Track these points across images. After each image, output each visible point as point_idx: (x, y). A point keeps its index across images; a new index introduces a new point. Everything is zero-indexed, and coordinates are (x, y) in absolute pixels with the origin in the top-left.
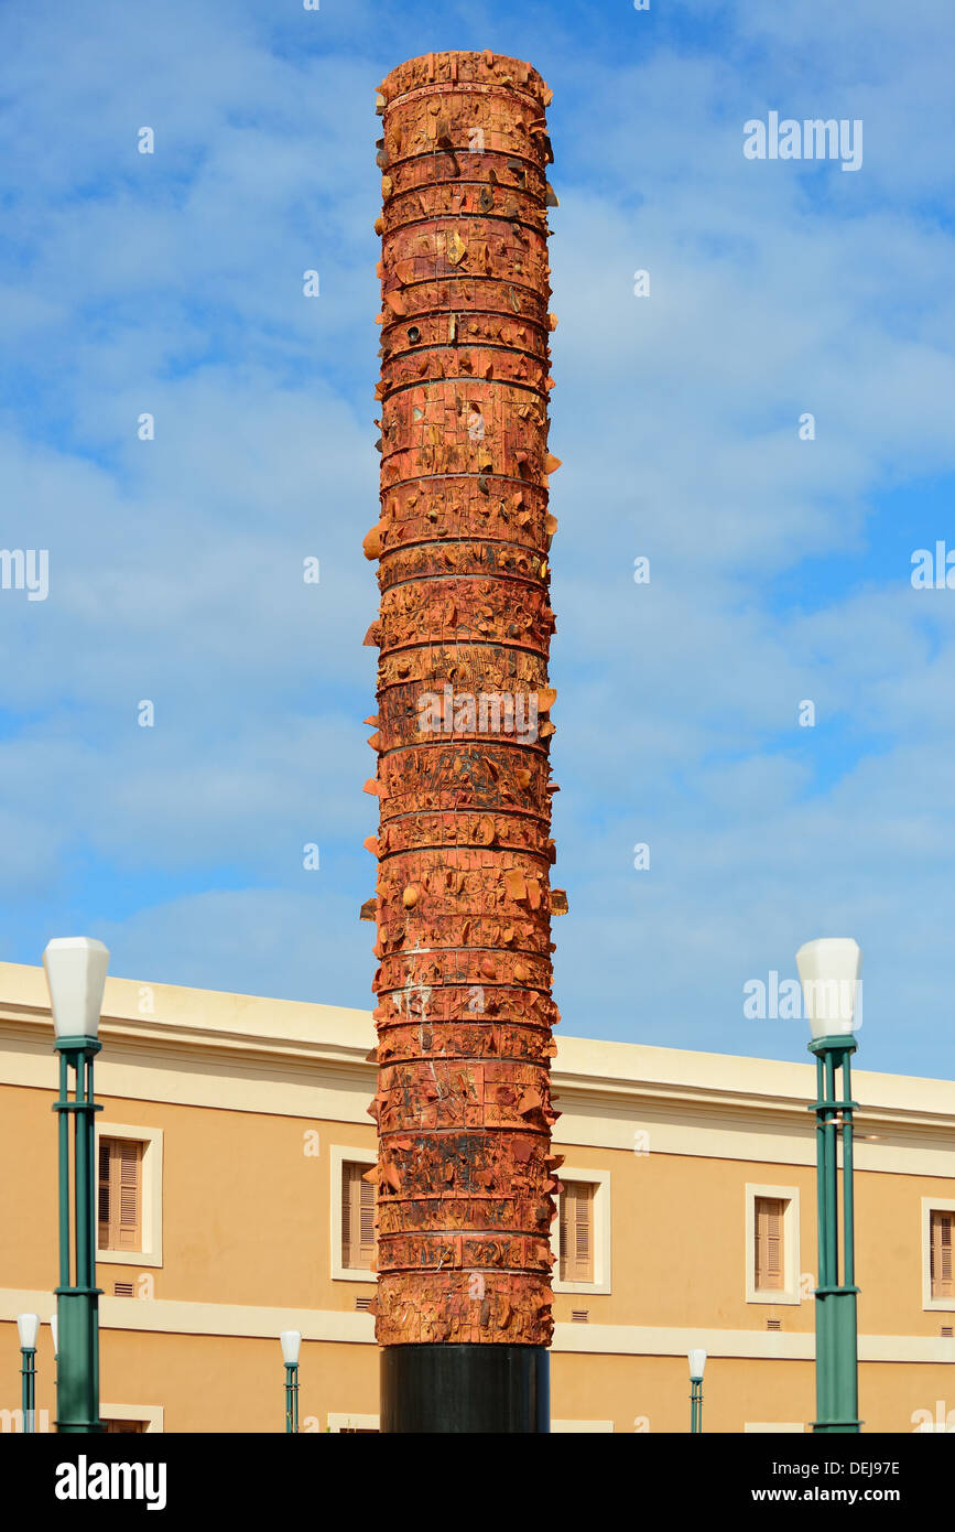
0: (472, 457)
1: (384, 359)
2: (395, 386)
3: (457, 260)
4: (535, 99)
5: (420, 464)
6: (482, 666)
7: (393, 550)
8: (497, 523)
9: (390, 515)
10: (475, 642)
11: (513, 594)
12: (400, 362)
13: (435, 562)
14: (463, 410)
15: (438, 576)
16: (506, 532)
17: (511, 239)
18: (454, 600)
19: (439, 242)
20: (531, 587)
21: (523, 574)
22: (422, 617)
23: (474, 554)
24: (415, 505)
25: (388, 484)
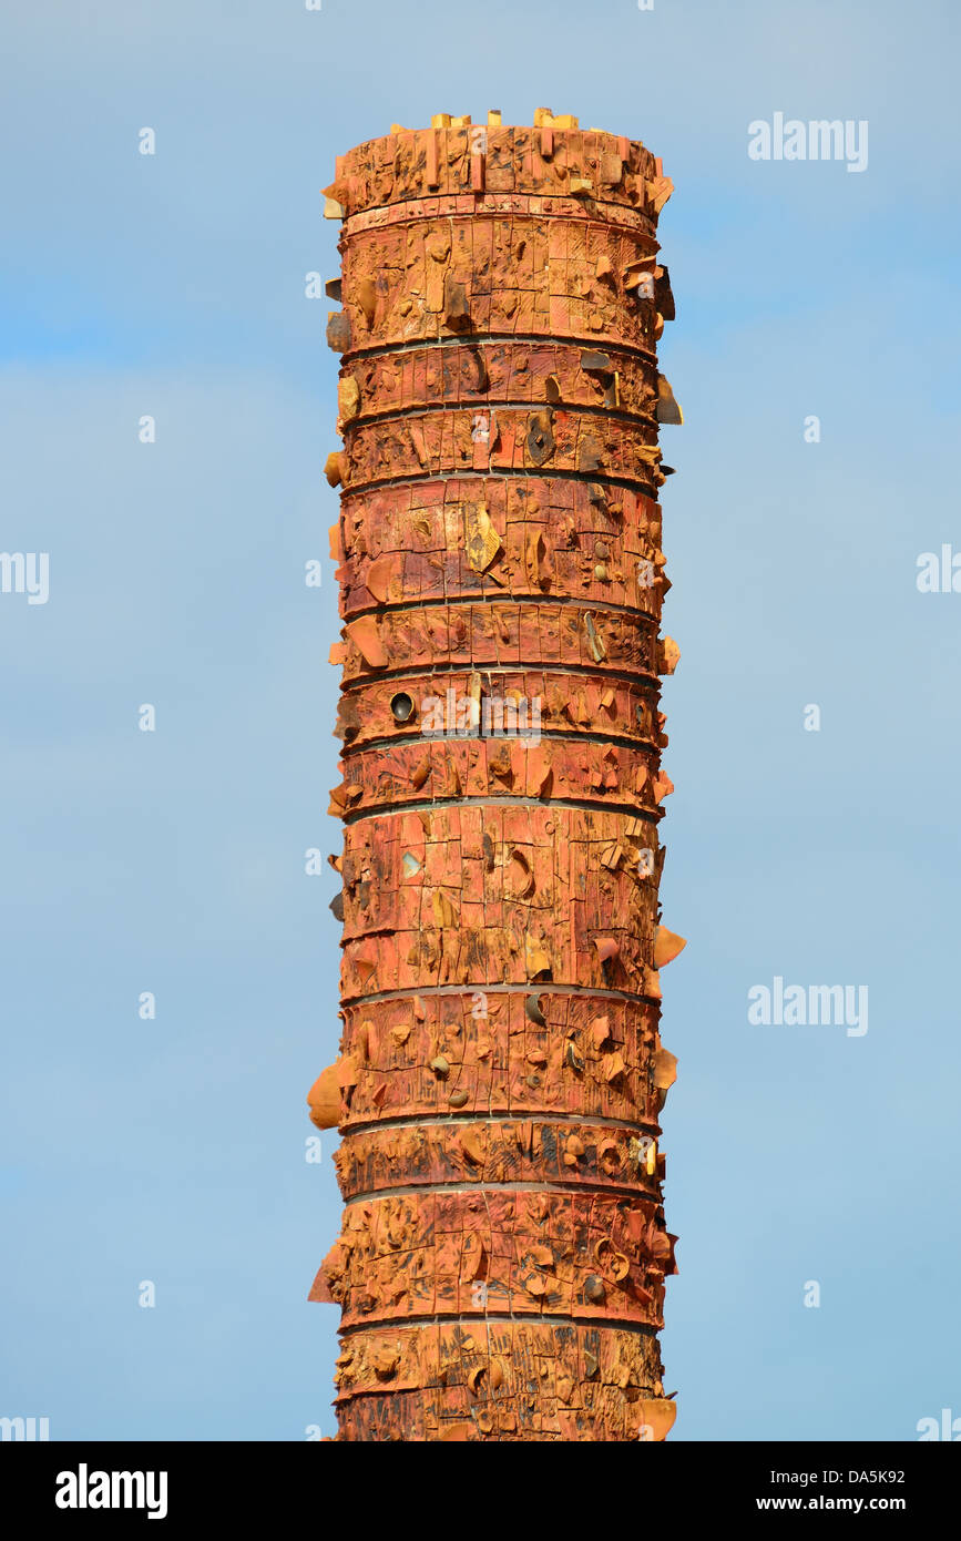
0: (513, 952)
1: (346, 742)
2: (366, 802)
3: (484, 564)
4: (638, 210)
5: (415, 962)
6: (534, 1363)
7: (366, 1125)
8: (562, 1079)
9: (359, 1053)
10: (520, 1315)
11: (592, 1217)
12: (378, 756)
13: (444, 1157)
14: (497, 861)
15: (451, 1184)
16: (579, 1096)
17: (587, 513)
18: (483, 1231)
19: (449, 525)
20: (627, 1199)
21: (611, 1176)
22: (421, 1265)
23: (519, 1145)
24: (405, 1043)
25: (354, 991)
